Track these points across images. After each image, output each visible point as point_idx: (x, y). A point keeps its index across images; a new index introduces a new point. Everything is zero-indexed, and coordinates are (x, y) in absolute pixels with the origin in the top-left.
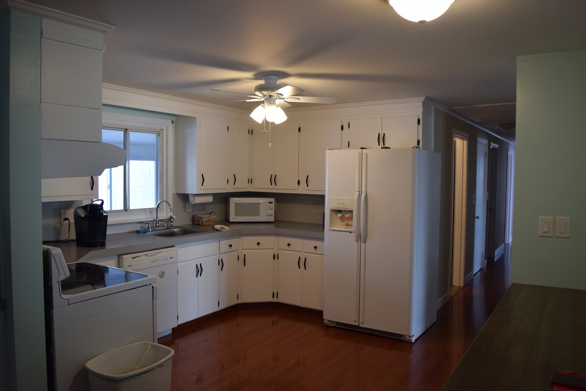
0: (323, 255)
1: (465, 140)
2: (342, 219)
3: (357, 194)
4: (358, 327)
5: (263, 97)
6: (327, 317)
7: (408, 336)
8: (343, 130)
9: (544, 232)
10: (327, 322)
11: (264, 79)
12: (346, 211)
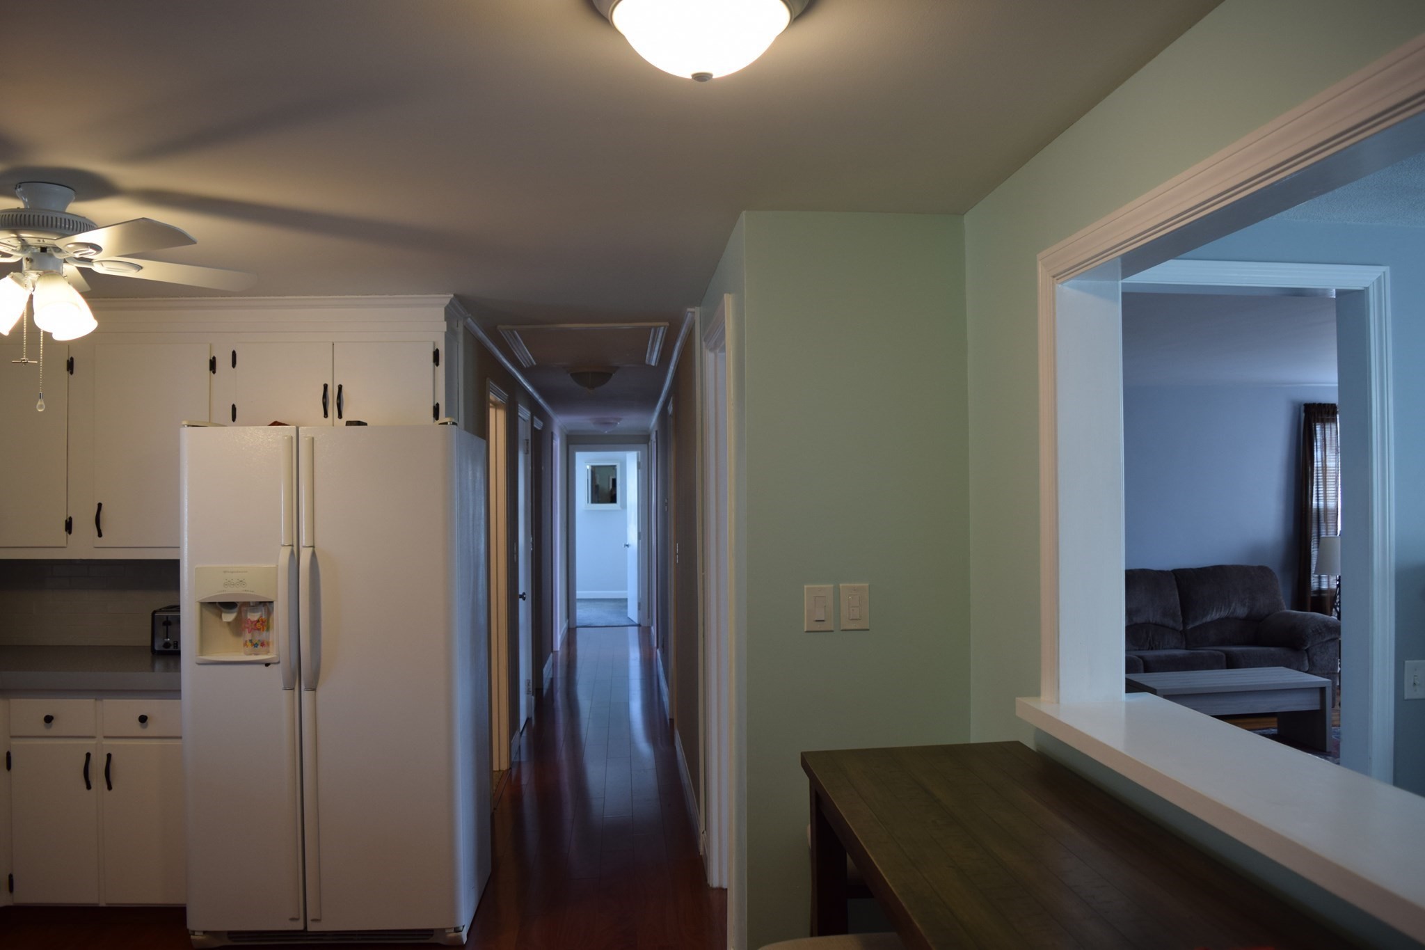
0: (181, 738)
1: (500, 408)
2: (237, 627)
3: (284, 555)
4: (304, 933)
5: (19, 252)
6: (198, 922)
7: (453, 931)
8: (214, 372)
9: (817, 621)
10: (201, 938)
11: (24, 194)
12: (249, 603)
